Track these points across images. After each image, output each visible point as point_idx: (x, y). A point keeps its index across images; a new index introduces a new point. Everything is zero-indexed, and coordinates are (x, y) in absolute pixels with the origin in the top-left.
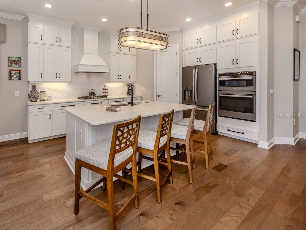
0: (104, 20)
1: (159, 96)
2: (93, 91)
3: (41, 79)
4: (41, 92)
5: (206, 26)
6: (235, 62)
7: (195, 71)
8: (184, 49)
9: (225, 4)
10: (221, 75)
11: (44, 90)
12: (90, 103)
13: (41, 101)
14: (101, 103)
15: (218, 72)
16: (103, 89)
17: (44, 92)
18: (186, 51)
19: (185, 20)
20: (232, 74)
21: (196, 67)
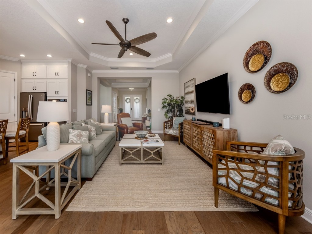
5: (44, 65)
6: (57, 92)
7: (30, 96)
8: (22, 78)
9: (47, 55)
10: (49, 100)
15: (48, 98)
18: (24, 80)
21: (31, 93)
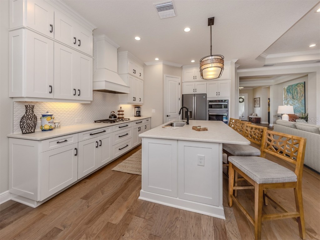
0: (138, 38)
1: (168, 116)
2: (113, 113)
3: (51, 96)
4: (44, 116)
6: (218, 94)
7: (194, 98)
8: (183, 82)
10: (210, 101)
11: (49, 114)
12: (118, 127)
13: (44, 130)
14: (127, 126)
15: (208, 99)
16: (119, 111)
17: (51, 115)
18: (185, 83)
19: (191, 61)
20: (216, 101)
21: (194, 95)
